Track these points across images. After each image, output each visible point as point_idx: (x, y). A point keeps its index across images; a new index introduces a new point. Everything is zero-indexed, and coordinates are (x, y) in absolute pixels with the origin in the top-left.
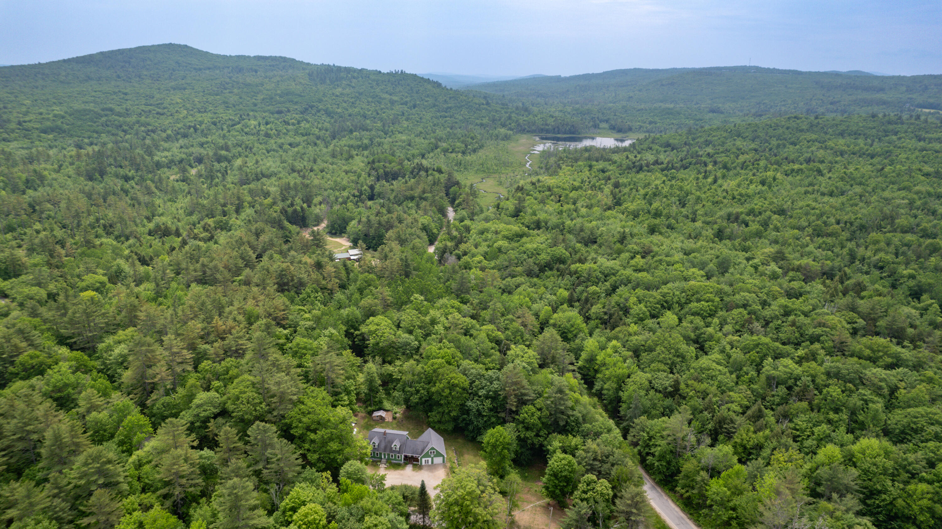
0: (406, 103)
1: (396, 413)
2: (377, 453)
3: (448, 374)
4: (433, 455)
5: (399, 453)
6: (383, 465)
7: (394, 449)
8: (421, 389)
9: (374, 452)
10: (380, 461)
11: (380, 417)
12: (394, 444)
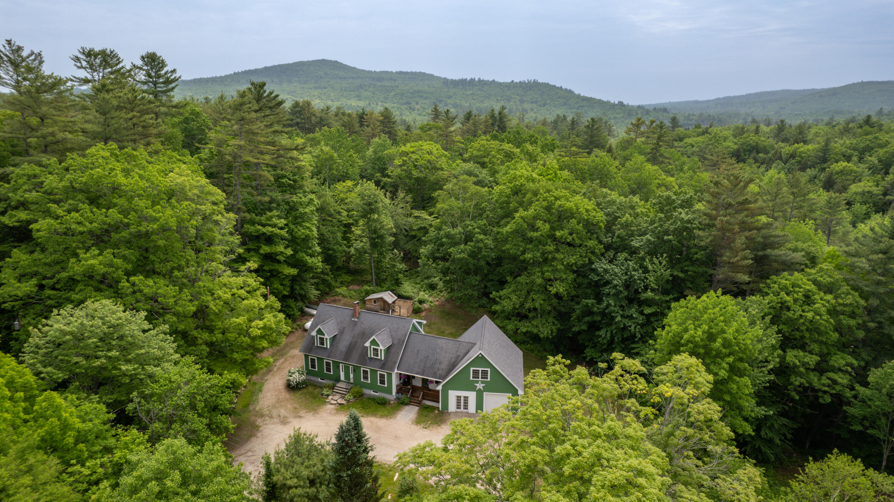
0: (536, 102)
1: (421, 302)
2: (328, 364)
3: (548, 191)
4: (482, 382)
5: (383, 366)
6: (337, 397)
7: (371, 354)
8: (477, 230)
9: (320, 360)
10: (333, 388)
11: (382, 303)
12: (373, 337)
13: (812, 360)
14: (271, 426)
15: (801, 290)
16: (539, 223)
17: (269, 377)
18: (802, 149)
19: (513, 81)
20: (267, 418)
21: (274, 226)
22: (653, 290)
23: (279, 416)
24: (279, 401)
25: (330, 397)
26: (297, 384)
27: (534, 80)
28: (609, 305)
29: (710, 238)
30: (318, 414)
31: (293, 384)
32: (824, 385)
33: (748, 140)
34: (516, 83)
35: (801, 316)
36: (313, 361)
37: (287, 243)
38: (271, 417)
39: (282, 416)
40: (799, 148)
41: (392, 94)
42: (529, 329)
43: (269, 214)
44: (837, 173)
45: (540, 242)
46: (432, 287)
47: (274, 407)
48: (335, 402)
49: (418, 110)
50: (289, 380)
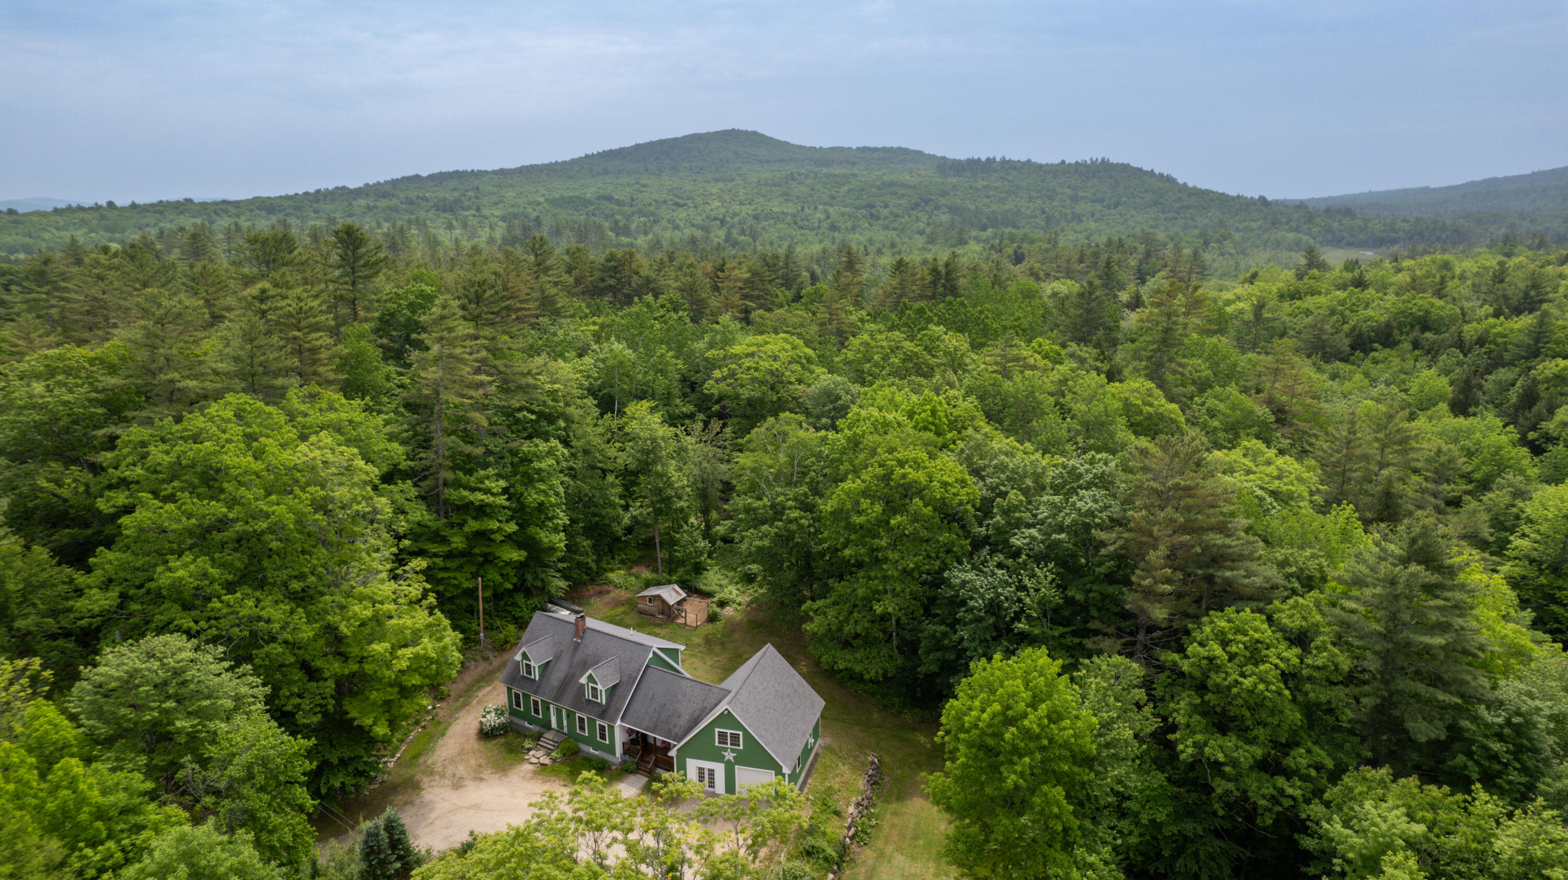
1: (722, 604)
2: (536, 703)
3: (891, 450)
4: (733, 751)
5: (602, 716)
6: (540, 753)
7: (588, 695)
8: (790, 503)
9: (527, 697)
10: (538, 737)
11: (660, 604)
12: (590, 672)
13: (1247, 754)
14: (437, 790)
15: (1247, 638)
16: (865, 503)
17: (461, 714)
18: (1499, 329)
19: (1063, 162)
20: (437, 777)
21: (487, 491)
22: (1029, 617)
23: (454, 775)
24: (461, 753)
25: (532, 753)
26: (492, 730)
27: (1103, 160)
28: (962, 639)
29: (1120, 543)
30: (507, 776)
31: (487, 728)
32: (1264, 797)
33: (1410, 306)
34: (1070, 164)
35: (1236, 681)
36: (517, 696)
37: (510, 513)
38: (443, 776)
39: (458, 775)
40: (1494, 326)
41: (845, 189)
42: (850, 665)
43: (482, 473)
44: (1547, 380)
45: (869, 531)
46: (749, 579)
47: (452, 761)
48: (535, 761)
49: (886, 218)
50: (481, 723)
